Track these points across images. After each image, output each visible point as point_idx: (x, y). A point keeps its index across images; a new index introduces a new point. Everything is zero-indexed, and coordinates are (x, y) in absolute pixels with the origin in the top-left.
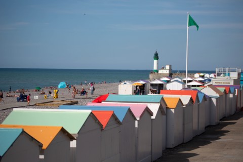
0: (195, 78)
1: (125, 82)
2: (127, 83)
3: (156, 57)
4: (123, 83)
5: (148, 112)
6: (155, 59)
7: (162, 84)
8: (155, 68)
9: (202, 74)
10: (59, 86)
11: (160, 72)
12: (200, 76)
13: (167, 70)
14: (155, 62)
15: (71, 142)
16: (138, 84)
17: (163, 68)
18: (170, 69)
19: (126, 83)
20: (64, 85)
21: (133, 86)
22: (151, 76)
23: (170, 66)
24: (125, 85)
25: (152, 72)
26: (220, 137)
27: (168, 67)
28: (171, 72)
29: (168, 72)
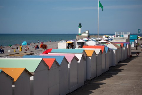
0: (103, 38)
3: (80, 26)
5: (75, 58)
6: (79, 27)
7: (84, 42)
8: (79, 32)
9: (107, 36)
10: (23, 44)
11: (83, 35)
12: (106, 37)
13: (87, 33)
14: (80, 29)
15: (30, 77)
17: (84, 33)
18: (88, 33)
19: (62, 42)
20: (26, 44)
21: (66, 43)
22: (77, 37)
23: (88, 31)
25: (78, 35)
26: (118, 73)
27: (87, 32)
28: (89, 35)
29: (87, 35)
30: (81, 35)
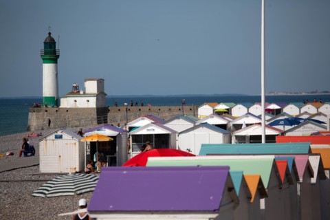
1: (59, 133)
2: (65, 136)
3: (51, 52)
4: (53, 137)
6: (46, 60)
7: (167, 136)
8: (48, 91)
9: (222, 107)
11: (66, 103)
13: (91, 95)
14: (48, 69)
16: (99, 136)
17: (76, 91)
18: (101, 94)
19: (61, 137)
21: (81, 144)
23: (101, 83)
24: (59, 141)
25: (37, 104)
27: (91, 87)
28: (103, 105)
29: (92, 103)
30: (56, 102)
